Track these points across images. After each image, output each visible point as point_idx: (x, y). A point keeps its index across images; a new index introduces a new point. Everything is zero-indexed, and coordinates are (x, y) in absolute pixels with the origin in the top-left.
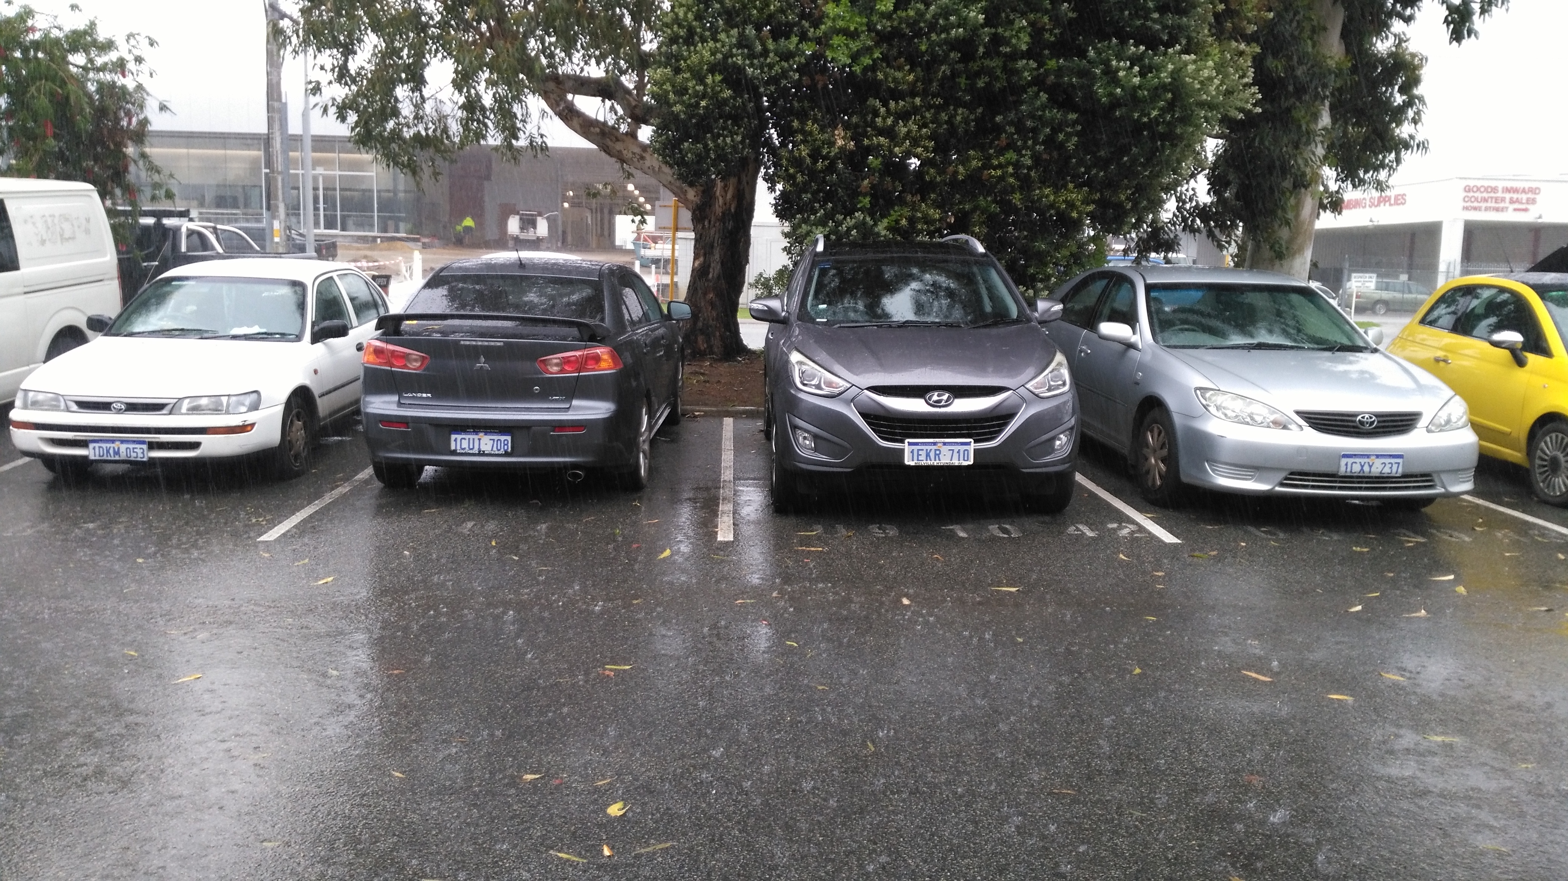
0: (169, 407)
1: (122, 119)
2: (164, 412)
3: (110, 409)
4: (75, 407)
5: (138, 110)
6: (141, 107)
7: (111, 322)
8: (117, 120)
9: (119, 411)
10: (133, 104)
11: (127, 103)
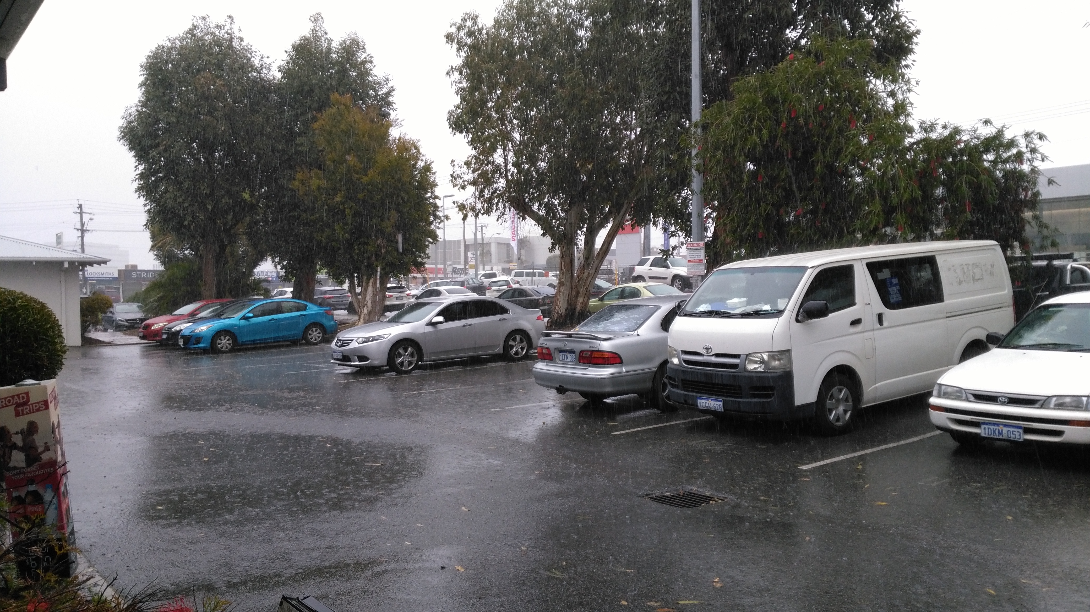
0: (1041, 402)
1: (1021, 194)
2: (1037, 406)
3: (997, 401)
4: (972, 398)
5: (1032, 186)
6: (1035, 184)
7: (1003, 338)
8: (1017, 194)
9: (1003, 404)
10: (1028, 182)
11: (1024, 182)
